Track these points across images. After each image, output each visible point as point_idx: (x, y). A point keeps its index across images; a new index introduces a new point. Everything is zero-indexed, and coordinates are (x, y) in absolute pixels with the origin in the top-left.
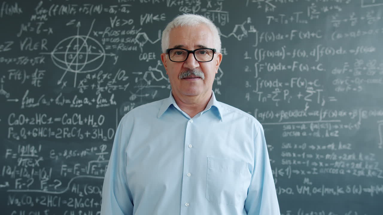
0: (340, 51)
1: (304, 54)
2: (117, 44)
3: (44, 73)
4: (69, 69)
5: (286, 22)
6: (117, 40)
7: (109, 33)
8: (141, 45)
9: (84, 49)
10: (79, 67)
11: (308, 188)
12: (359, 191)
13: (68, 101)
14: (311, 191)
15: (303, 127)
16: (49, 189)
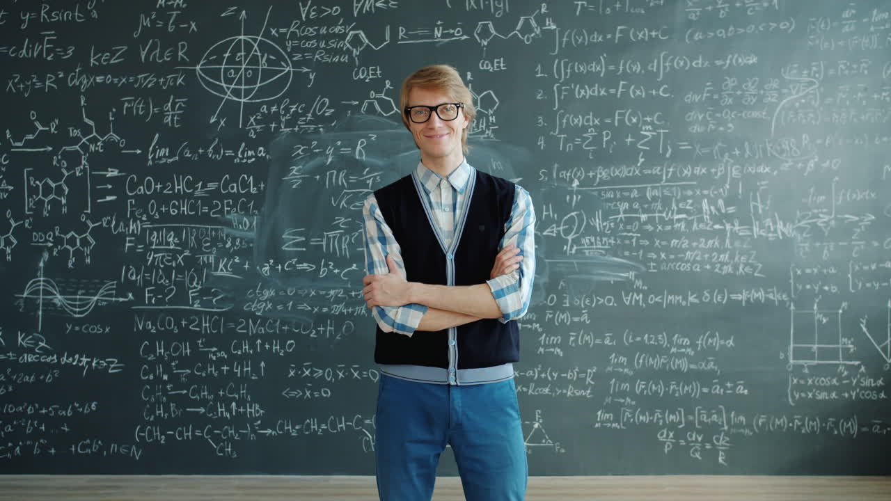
0: (699, 63)
1: (637, 68)
2: (313, 51)
3: (184, 102)
4: (229, 96)
5: (608, 11)
6: (313, 45)
7: (297, 31)
8: (355, 52)
9: (255, 61)
10: (247, 92)
11: (641, 296)
12: (723, 299)
13: (229, 153)
14: (645, 300)
15: (635, 194)
16: (203, 304)
